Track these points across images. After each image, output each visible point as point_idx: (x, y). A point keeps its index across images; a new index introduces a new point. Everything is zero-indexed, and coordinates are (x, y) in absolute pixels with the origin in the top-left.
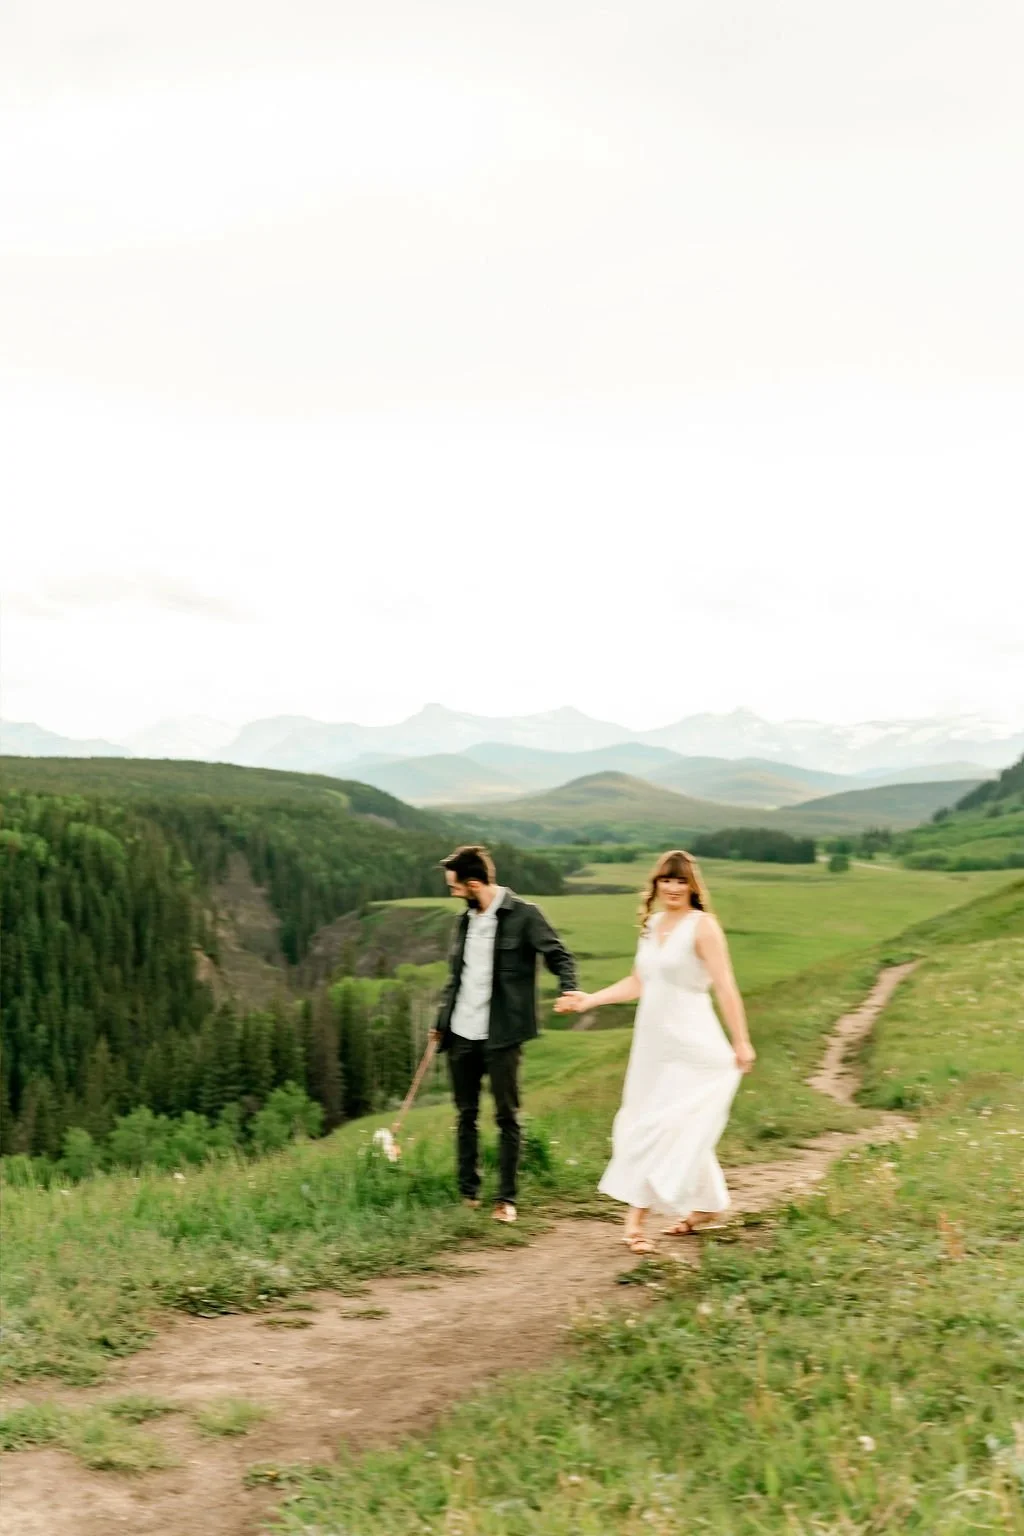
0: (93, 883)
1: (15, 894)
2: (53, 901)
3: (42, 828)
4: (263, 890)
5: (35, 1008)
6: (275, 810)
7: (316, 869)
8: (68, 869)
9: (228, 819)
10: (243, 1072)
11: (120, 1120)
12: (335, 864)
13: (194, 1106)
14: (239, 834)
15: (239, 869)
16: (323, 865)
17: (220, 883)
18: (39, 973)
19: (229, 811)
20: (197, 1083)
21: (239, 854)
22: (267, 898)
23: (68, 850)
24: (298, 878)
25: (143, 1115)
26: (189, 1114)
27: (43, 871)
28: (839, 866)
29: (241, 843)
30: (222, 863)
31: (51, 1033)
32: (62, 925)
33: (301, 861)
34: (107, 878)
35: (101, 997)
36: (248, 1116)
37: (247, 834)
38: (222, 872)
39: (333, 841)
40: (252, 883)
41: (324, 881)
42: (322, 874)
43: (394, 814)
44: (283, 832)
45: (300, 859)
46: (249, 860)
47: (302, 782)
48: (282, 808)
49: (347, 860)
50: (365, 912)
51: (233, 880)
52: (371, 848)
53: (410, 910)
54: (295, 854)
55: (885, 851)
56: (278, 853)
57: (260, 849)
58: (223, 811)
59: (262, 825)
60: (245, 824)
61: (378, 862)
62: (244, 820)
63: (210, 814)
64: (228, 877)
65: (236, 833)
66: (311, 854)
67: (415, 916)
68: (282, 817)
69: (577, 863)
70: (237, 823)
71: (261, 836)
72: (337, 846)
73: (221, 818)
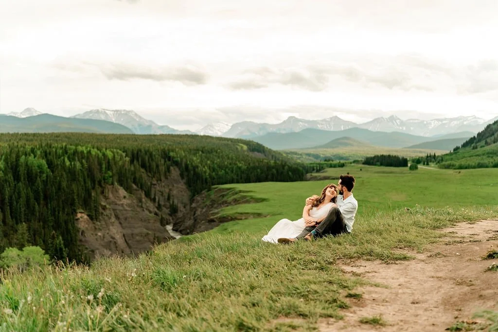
4: (184, 181)
7: (205, 172)
9: (171, 154)
12: (214, 170)
14: (176, 159)
15: (175, 172)
16: (208, 171)
17: (167, 178)
19: (173, 151)
21: (175, 167)
22: (185, 183)
24: (196, 174)
28: (414, 168)
29: (176, 164)
30: (168, 170)
37: (179, 159)
38: (168, 174)
39: (216, 162)
40: (180, 178)
41: (208, 177)
42: (207, 174)
43: (264, 152)
44: (195, 158)
45: (199, 169)
46: (179, 169)
47: (232, 142)
48: (201, 149)
49: (219, 169)
50: (209, 190)
51: (172, 177)
52: (230, 164)
53: (223, 189)
54: (197, 167)
55: (433, 162)
56: (190, 166)
57: (183, 165)
58: (170, 151)
59: (185, 156)
60: (178, 155)
61: (231, 169)
62: (179, 154)
63: (164, 152)
64: (170, 176)
65: (174, 159)
66: (204, 167)
67: (224, 192)
68: (198, 153)
69: (322, 167)
70: (175, 156)
71: (184, 160)
72: (216, 163)
73: (169, 154)
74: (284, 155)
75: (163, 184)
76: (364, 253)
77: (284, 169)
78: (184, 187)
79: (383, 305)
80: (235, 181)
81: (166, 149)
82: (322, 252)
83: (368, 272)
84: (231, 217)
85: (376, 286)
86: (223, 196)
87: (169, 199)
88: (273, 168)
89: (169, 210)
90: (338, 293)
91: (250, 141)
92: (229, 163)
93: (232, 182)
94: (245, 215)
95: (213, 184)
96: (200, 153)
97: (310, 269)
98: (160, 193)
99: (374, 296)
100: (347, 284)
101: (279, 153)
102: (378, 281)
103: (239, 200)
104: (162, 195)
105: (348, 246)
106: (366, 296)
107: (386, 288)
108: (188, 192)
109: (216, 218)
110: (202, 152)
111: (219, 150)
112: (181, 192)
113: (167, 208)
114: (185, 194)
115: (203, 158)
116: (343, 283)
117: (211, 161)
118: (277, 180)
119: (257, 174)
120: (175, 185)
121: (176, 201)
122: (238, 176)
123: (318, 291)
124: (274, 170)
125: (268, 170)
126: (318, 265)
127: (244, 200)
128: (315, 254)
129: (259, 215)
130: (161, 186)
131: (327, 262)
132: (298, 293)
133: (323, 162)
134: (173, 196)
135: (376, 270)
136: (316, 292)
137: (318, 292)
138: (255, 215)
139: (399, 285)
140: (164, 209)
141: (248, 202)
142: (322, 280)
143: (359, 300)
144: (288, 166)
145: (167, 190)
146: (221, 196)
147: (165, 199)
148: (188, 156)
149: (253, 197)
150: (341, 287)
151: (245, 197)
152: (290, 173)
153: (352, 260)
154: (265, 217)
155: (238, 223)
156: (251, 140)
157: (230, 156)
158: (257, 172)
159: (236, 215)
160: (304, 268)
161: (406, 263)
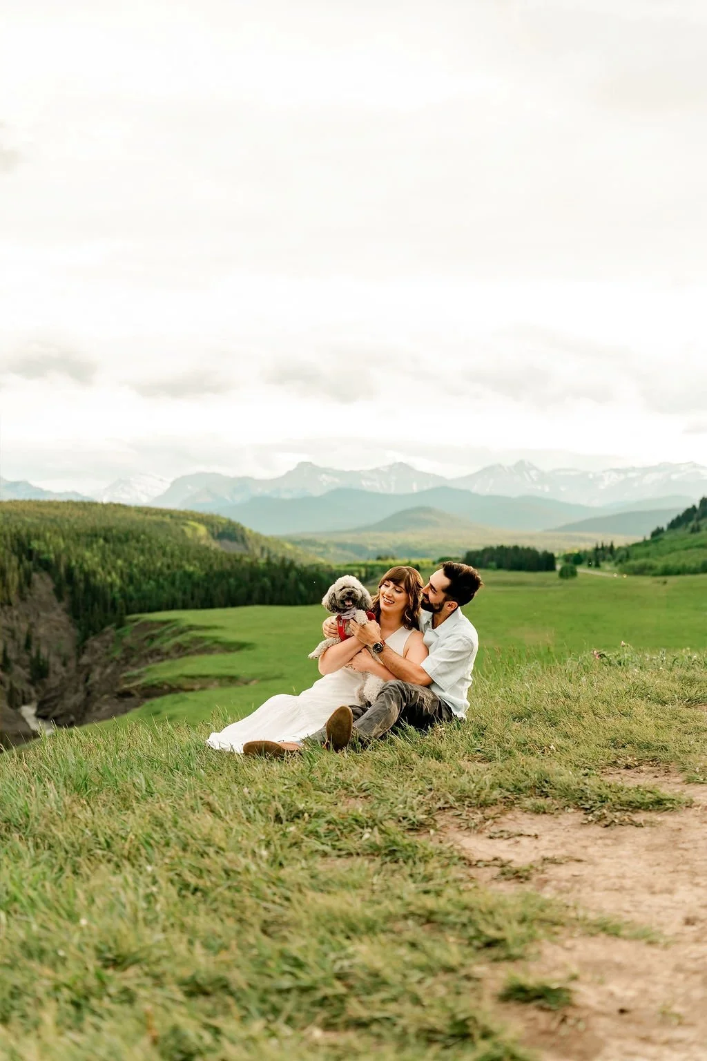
4: (64, 604)
7: (112, 585)
9: (35, 545)
12: (131, 579)
14: (45, 556)
15: (43, 585)
16: (118, 582)
17: (23, 599)
19: (38, 537)
21: (44, 574)
22: (66, 611)
28: (568, 573)
29: (46, 566)
30: (28, 581)
37: (52, 556)
38: (26, 590)
39: (135, 562)
40: (54, 598)
41: (118, 595)
42: (116, 589)
43: (243, 539)
44: (88, 554)
45: (98, 577)
46: (53, 578)
47: (172, 517)
48: (103, 533)
49: (142, 578)
50: (121, 625)
51: (36, 597)
52: (168, 567)
53: (152, 622)
54: (94, 573)
55: (609, 560)
56: (77, 572)
57: (62, 570)
58: (32, 537)
59: (68, 548)
60: (51, 548)
61: (169, 579)
62: (51, 546)
63: (18, 540)
64: (31, 594)
65: (42, 557)
66: (109, 573)
67: (155, 628)
68: (97, 542)
69: (372, 574)
70: (43, 548)
71: (64, 559)
72: (136, 566)
73: (29, 544)
74: (289, 546)
75: (16, 613)
76: (521, 785)
77: (287, 576)
78: (64, 618)
79: (668, 1043)
80: (180, 604)
81: (23, 533)
82: (387, 783)
83: (554, 862)
84: (170, 686)
85: (608, 929)
86: (152, 638)
87: (28, 645)
88: (264, 575)
89: (28, 670)
90: (468, 978)
91: (212, 517)
92: (165, 563)
93: (172, 606)
94: (199, 679)
95: (129, 612)
96: (101, 541)
97: (350, 854)
98: (9, 633)
99: (623, 990)
100: (499, 929)
101: (278, 542)
102: (604, 904)
103: (185, 649)
104: (13, 637)
105: (464, 763)
106: (587, 995)
107: (651, 943)
108: (72, 630)
109: (136, 688)
110: (106, 540)
111: (142, 537)
112: (57, 629)
113: (24, 667)
114: (66, 635)
115: (108, 553)
116: (483, 927)
117: (125, 560)
118: (272, 602)
119: (229, 591)
120: (43, 614)
121: (44, 651)
122: (184, 593)
123: (387, 973)
124: (266, 581)
125: (251, 580)
126: (378, 839)
127: (200, 646)
128: (365, 793)
129: (232, 680)
130: (11, 618)
131: (405, 823)
132: (305, 990)
133: (372, 562)
134: (38, 639)
135: (575, 849)
136: (377, 981)
137: (385, 983)
138: (224, 681)
139: (689, 922)
140: (18, 669)
141: (207, 650)
142: (395, 907)
143: (564, 1020)
144: (297, 570)
145: (24, 626)
146: (147, 638)
147: (19, 647)
148: (72, 548)
149: (220, 640)
150: (476, 943)
151: (200, 640)
152: (302, 587)
153: (489, 812)
154: (246, 683)
155: (183, 700)
156: (215, 513)
157: (168, 549)
158: (228, 583)
159: (182, 681)
160: (328, 849)
161: (669, 820)
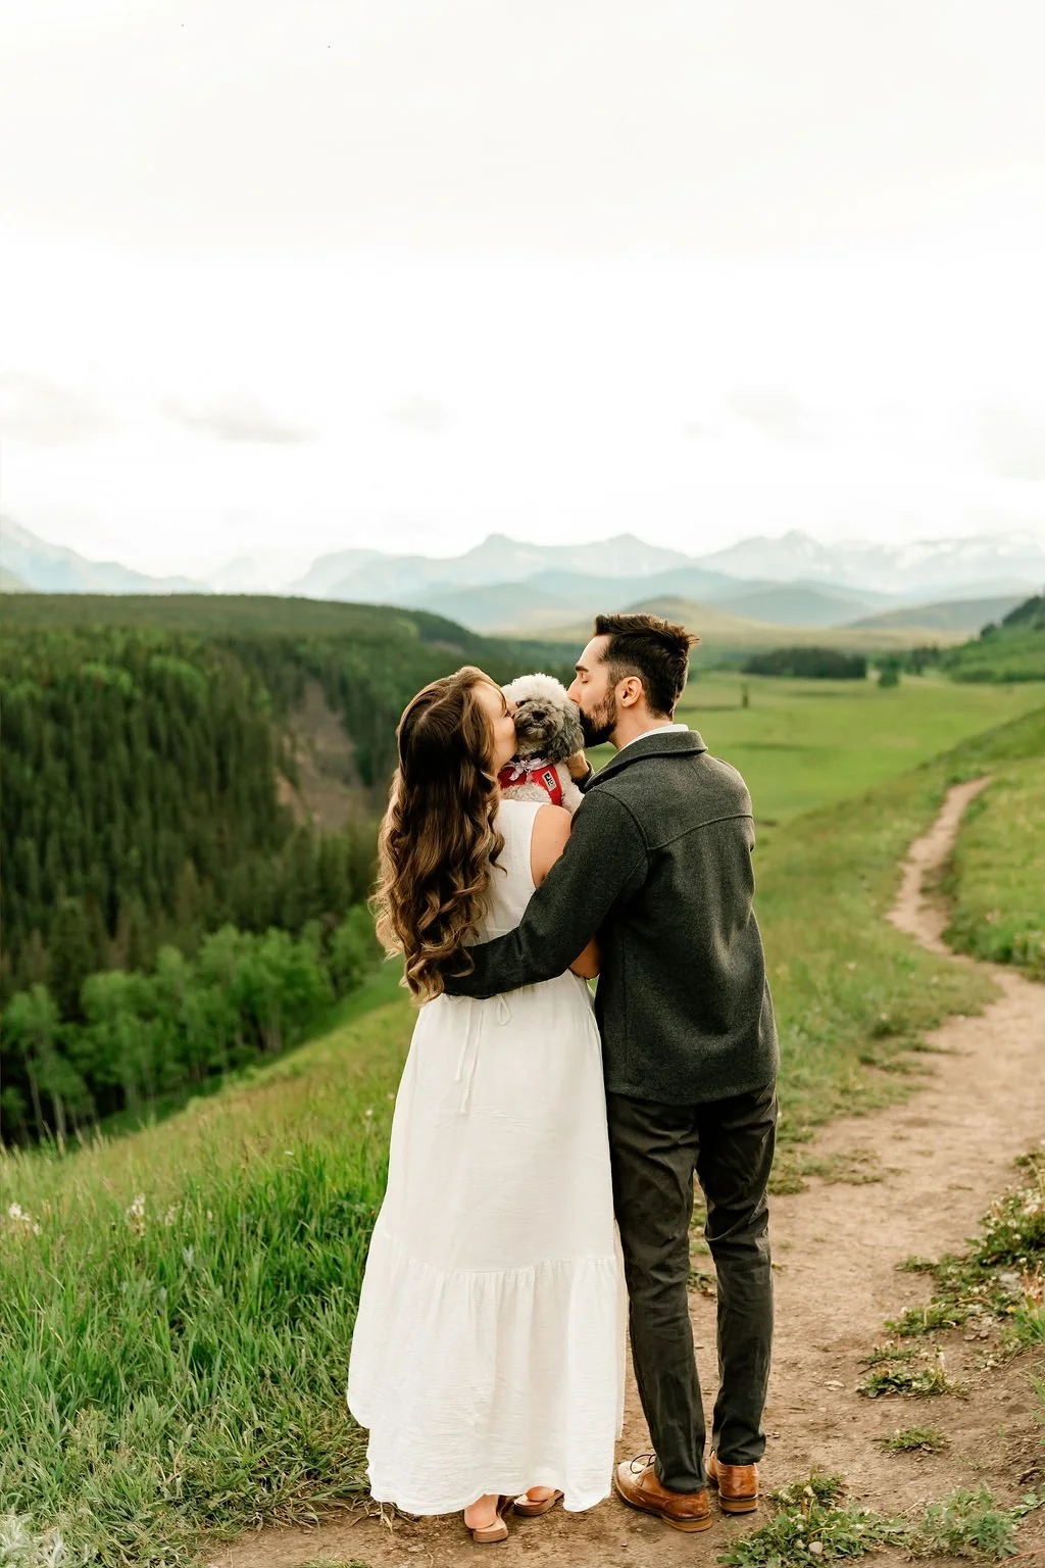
0: (177, 714)
1: (103, 725)
2: (140, 734)
3: (126, 661)
4: (338, 717)
5: (127, 831)
6: (348, 640)
8: (153, 699)
9: (303, 650)
10: (323, 891)
11: (209, 939)
13: (278, 923)
14: (314, 663)
15: (315, 696)
17: (298, 711)
18: (130, 798)
19: (303, 641)
20: (280, 901)
21: (314, 683)
22: (342, 724)
23: (152, 683)
24: (371, 705)
25: (229, 934)
26: (273, 932)
27: (129, 703)
28: (888, 681)
29: (315, 672)
30: (299, 693)
31: (143, 858)
32: (148, 754)
33: (375, 688)
34: (189, 708)
35: (189, 823)
36: (327, 934)
37: (321, 663)
38: (299, 700)
40: (327, 710)
46: (325, 687)
47: (374, 613)
48: (353, 637)
51: (310, 708)
55: (934, 665)
57: (334, 677)
58: (297, 643)
59: (333, 656)
62: (318, 651)
63: (286, 644)
64: (306, 705)
65: (311, 662)
68: (355, 646)
70: (312, 654)
71: (334, 666)
73: (297, 649)
78: (340, 732)
81: (290, 637)
91: (421, 613)
96: (358, 646)
108: (350, 745)
112: (334, 745)
120: (319, 727)
148: (340, 654)
156: (423, 609)
